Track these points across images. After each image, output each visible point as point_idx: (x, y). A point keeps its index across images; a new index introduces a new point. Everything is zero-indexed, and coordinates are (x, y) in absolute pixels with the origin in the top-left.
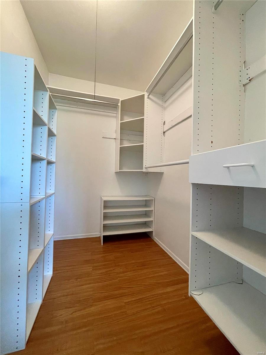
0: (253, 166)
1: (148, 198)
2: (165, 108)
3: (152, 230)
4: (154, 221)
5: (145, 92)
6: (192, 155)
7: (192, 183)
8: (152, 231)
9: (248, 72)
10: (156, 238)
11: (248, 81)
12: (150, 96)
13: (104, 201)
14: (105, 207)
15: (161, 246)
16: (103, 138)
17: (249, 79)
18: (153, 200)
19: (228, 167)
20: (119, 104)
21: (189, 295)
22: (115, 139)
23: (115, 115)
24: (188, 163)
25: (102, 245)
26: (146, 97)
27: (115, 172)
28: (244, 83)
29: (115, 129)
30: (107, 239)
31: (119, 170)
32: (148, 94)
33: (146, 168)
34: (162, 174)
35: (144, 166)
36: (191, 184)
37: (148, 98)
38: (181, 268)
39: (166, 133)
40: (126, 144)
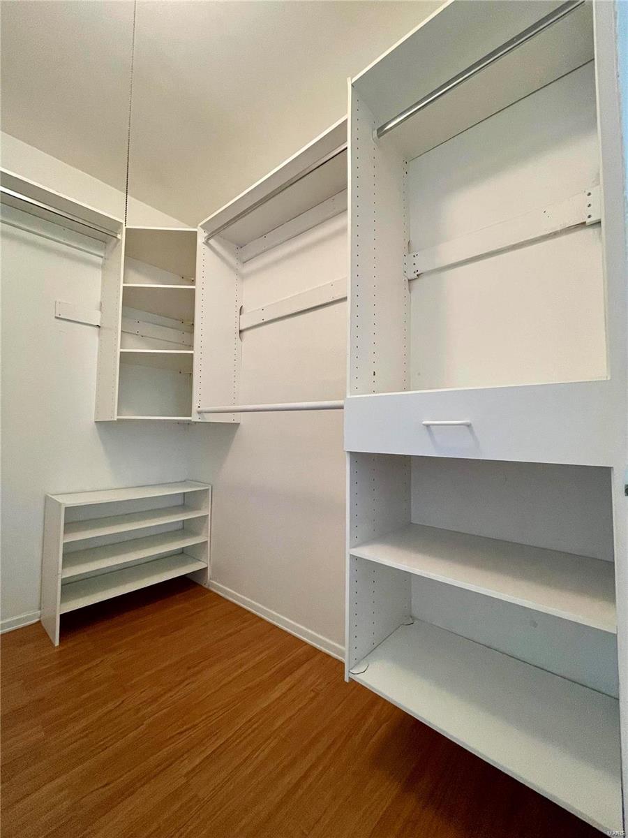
0: (469, 426)
1: (191, 487)
2: (243, 277)
3: (206, 566)
4: (209, 542)
5: (199, 227)
6: (348, 397)
7: (351, 452)
8: (205, 569)
9: (415, 260)
10: (215, 583)
11: (415, 276)
12: (212, 242)
13: (66, 508)
14: (70, 526)
15: (231, 599)
16: (57, 318)
17: (418, 273)
18: (208, 490)
19: (428, 426)
20: (119, 236)
21: (347, 680)
22: (97, 329)
23: (100, 261)
24: (341, 408)
25: (57, 643)
26: (200, 240)
27: (96, 422)
28: (410, 278)
29: (99, 300)
30: (73, 623)
31: (118, 415)
32: (206, 234)
33: (199, 413)
34: (235, 426)
35: (195, 408)
36: (347, 454)
37: (207, 243)
38: (289, 634)
39: (246, 334)
40: (137, 347)
